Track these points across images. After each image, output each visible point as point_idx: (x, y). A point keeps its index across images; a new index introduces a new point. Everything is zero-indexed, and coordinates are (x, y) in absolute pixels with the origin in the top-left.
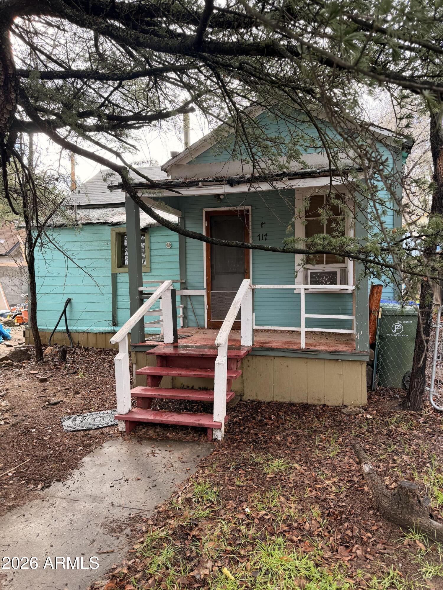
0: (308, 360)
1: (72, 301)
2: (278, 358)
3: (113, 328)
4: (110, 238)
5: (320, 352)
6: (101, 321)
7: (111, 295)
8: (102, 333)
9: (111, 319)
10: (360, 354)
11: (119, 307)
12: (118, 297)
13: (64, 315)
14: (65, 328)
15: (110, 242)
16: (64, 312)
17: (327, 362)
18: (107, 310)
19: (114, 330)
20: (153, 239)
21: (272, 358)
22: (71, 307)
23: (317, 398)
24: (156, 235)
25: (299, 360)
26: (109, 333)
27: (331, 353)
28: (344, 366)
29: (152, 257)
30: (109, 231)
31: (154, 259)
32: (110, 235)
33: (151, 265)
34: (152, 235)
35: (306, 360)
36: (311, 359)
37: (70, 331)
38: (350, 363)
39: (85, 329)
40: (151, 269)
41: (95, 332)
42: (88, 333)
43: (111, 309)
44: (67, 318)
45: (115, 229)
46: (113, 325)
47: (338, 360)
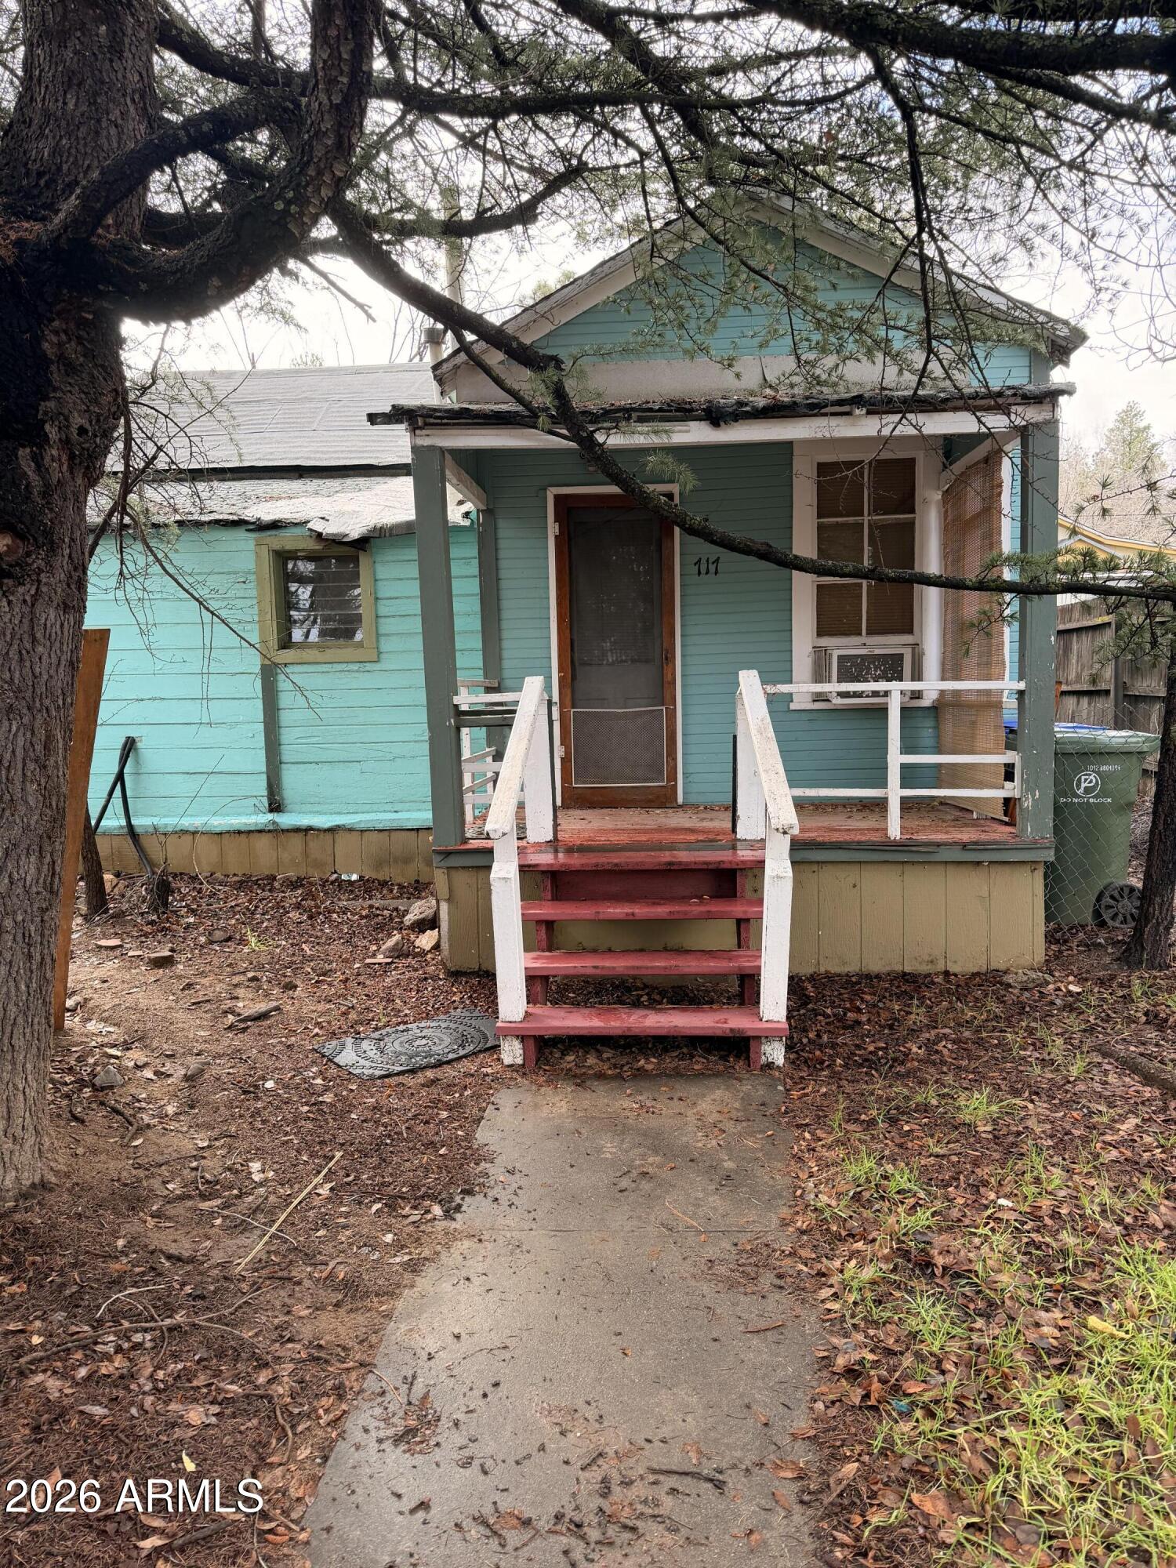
0: (907, 867)
1: (139, 745)
2: (830, 867)
3: (270, 816)
4: (252, 566)
5: (938, 845)
6: (235, 798)
7: (261, 727)
8: (239, 832)
9: (265, 793)
10: (1033, 846)
11: (285, 758)
12: (283, 731)
13: (118, 787)
14: (123, 822)
15: (252, 577)
16: (120, 777)
17: (951, 869)
18: (248, 767)
19: (274, 823)
20: (382, 571)
21: (815, 867)
22: (137, 762)
23: (926, 958)
24: (390, 558)
25: (885, 868)
26: (260, 831)
27: (964, 846)
28: (993, 875)
29: (382, 621)
30: (251, 545)
31: (386, 626)
32: (253, 556)
33: (378, 641)
34: (378, 558)
35: (900, 867)
36: (913, 863)
37: (138, 830)
38: (1007, 869)
39: (187, 823)
40: (379, 653)
41: (218, 830)
42: (194, 833)
43: (263, 767)
44: (129, 793)
45: (268, 541)
46: (271, 811)
47: (978, 863)
